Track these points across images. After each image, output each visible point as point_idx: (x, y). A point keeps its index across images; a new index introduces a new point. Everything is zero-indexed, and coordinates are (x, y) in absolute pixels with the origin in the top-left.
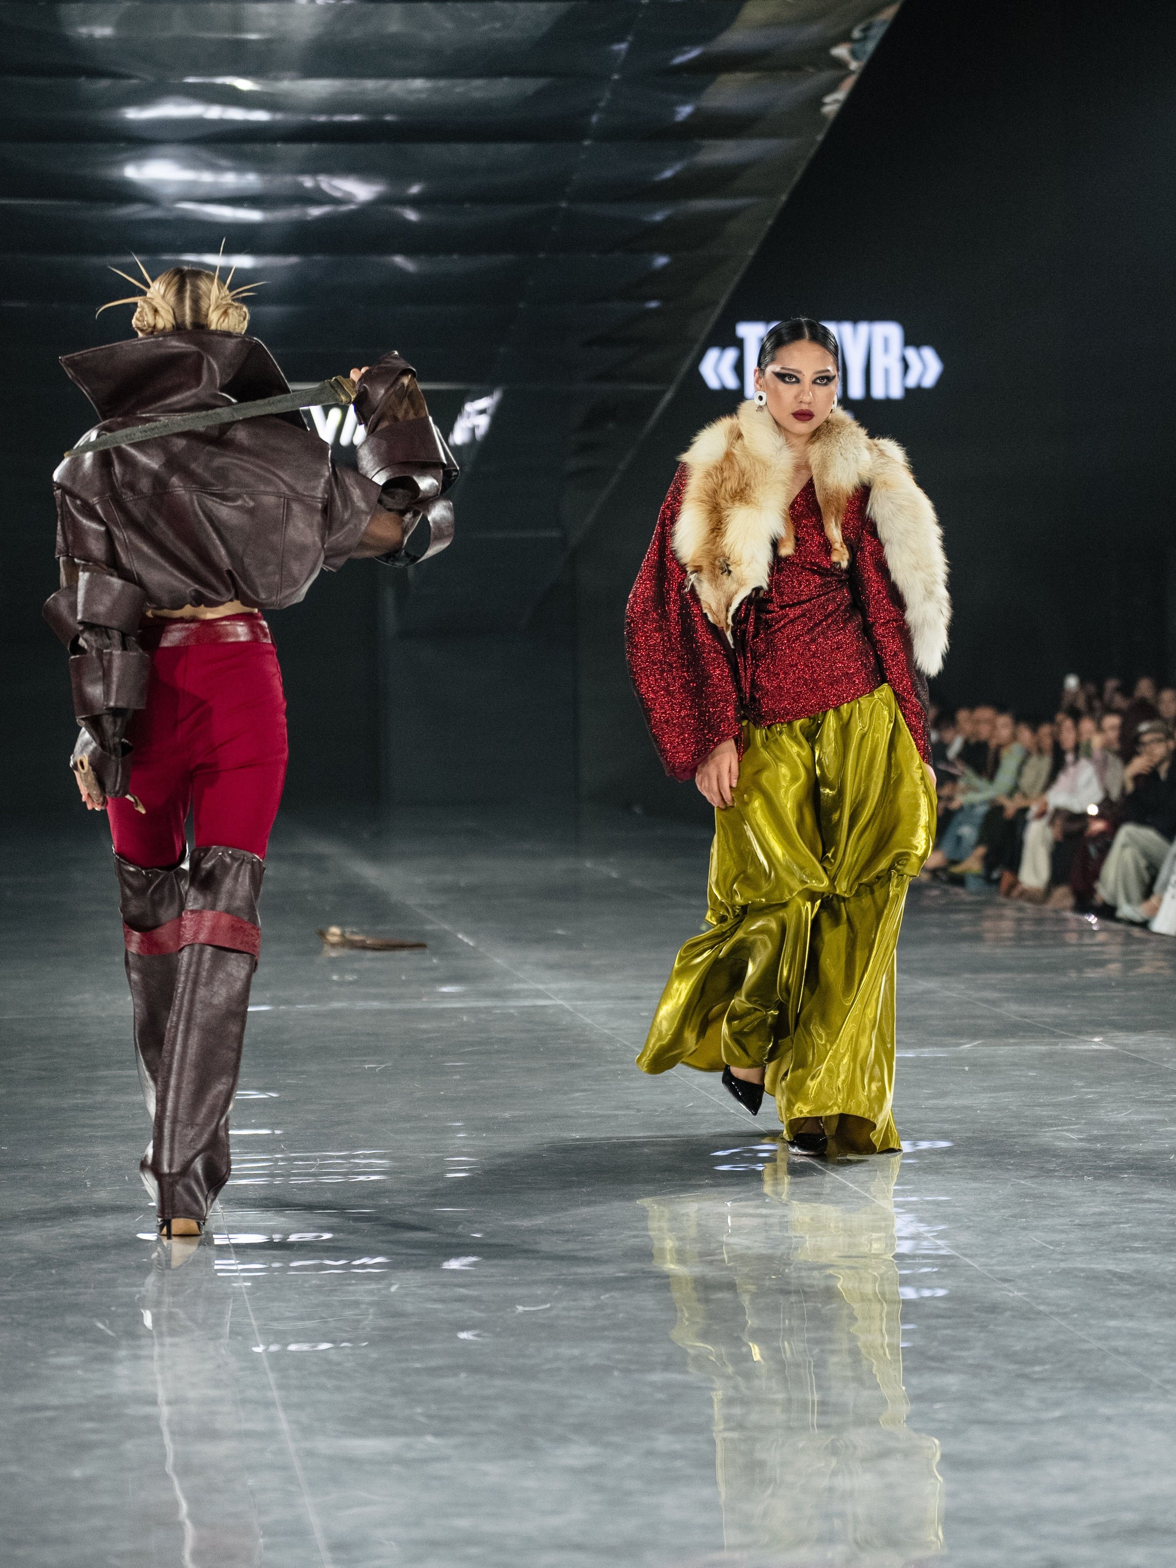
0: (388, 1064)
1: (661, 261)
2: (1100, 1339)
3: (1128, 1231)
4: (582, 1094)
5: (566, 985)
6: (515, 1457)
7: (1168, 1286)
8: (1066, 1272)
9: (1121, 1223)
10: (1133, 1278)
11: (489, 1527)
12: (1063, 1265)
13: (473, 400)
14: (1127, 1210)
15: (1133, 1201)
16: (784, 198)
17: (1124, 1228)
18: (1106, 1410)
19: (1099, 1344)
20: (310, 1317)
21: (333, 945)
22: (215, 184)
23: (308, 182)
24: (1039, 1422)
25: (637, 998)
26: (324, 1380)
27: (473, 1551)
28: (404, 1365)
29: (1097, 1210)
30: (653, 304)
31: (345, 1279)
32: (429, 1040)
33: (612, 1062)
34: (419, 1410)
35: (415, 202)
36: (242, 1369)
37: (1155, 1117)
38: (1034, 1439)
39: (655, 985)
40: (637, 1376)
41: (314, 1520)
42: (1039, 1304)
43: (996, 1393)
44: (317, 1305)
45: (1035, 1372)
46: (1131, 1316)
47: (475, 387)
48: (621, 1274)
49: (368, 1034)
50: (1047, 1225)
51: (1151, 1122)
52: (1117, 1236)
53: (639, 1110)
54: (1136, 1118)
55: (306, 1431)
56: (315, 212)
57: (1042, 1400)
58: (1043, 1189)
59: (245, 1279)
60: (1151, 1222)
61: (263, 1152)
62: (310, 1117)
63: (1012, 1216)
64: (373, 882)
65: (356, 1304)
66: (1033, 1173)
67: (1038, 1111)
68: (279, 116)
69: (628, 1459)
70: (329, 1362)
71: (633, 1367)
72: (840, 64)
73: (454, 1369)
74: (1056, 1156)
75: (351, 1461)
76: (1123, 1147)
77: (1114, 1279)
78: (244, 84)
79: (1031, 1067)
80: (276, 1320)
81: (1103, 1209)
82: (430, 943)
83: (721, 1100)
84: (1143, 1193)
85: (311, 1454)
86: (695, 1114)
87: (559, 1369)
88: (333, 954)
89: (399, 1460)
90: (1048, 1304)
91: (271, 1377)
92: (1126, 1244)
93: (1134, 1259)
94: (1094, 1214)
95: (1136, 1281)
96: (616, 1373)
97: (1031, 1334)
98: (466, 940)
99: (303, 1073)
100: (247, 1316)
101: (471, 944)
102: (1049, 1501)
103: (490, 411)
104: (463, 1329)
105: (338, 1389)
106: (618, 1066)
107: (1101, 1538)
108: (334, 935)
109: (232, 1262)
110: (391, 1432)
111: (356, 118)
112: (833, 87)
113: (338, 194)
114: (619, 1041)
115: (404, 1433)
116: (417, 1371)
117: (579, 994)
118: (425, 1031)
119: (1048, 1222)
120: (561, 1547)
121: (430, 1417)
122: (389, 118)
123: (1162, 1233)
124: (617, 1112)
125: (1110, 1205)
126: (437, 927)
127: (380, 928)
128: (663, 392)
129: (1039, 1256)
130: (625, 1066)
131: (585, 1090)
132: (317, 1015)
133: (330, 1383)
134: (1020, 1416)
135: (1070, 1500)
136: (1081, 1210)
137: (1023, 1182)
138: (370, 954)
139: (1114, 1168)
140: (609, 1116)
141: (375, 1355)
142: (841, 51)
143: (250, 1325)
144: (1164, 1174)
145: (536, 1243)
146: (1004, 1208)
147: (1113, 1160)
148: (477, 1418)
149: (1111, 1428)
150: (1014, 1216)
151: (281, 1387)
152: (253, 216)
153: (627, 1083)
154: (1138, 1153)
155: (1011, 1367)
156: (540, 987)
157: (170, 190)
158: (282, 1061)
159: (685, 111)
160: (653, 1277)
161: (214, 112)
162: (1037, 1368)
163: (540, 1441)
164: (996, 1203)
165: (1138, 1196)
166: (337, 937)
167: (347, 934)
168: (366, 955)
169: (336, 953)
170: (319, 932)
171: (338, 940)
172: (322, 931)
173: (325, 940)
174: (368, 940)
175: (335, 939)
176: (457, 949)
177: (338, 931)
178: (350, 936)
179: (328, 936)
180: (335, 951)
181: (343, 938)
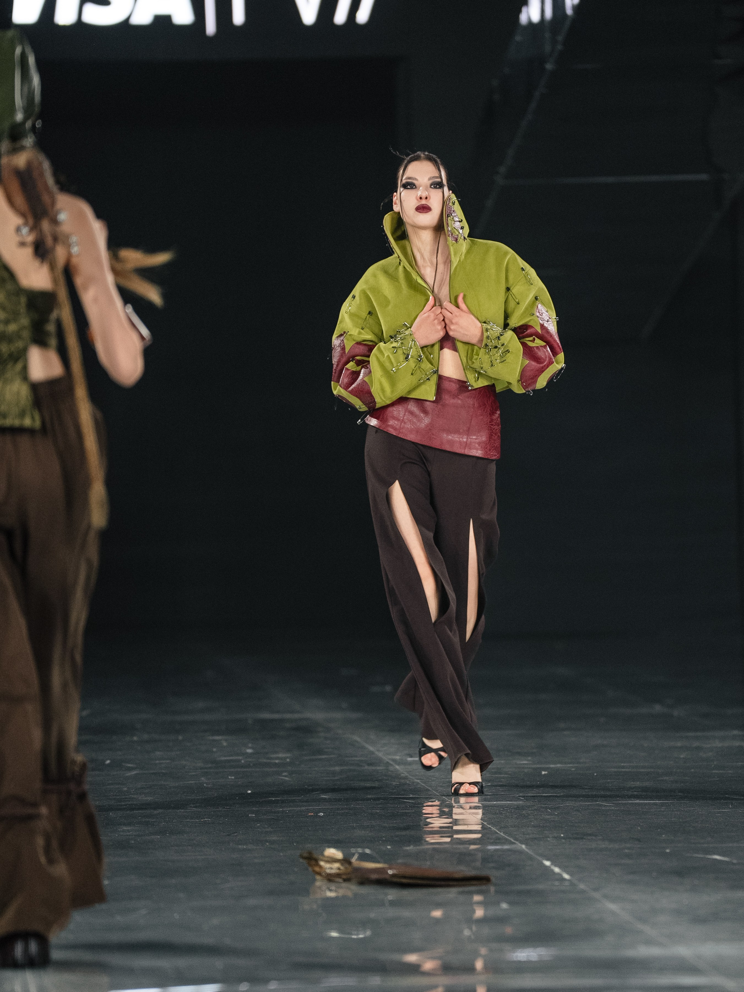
21: (330, 878)
82: (493, 874)
88: (331, 893)
98: (557, 870)
101: (566, 876)
108: (333, 860)
126: (506, 847)
127: (411, 848)
138: (392, 894)
156: (685, 951)
166: (337, 865)
167: (354, 860)
168: (386, 895)
169: (336, 891)
170: (305, 855)
171: (339, 869)
172: (310, 853)
173: (317, 869)
174: (390, 869)
175: (333, 868)
176: (541, 887)
177: (338, 854)
178: (358, 862)
179: (322, 863)
180: (333, 888)
181: (347, 866)
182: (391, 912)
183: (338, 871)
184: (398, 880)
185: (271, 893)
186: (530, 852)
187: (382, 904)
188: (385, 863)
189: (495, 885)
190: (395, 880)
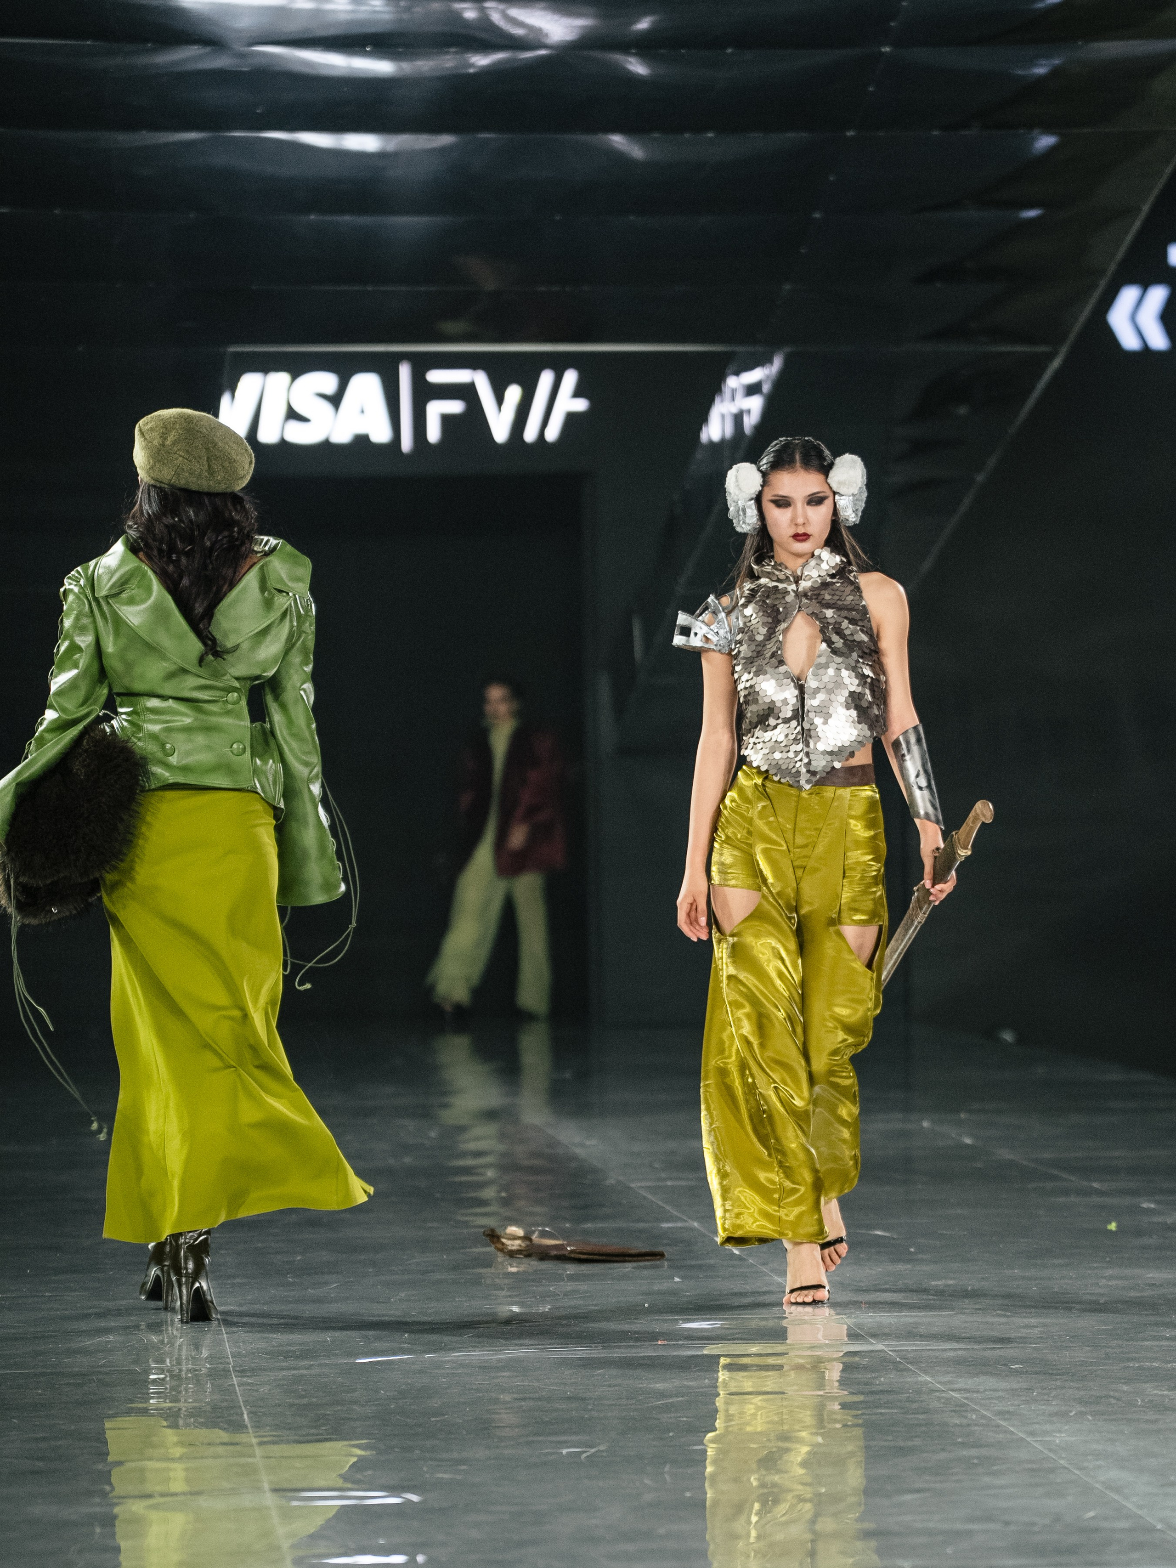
0: (602, 1448)
1: (1045, 142)
4: (916, 1496)
13: (737, 373)
21: (512, 1254)
23: (470, 11)
25: (1003, 1340)
30: (1032, 213)
32: (667, 1408)
33: (964, 1445)
35: (644, 45)
39: (1033, 1321)
47: (740, 349)
49: (569, 1398)
53: (1007, 1523)
56: (481, 61)
62: (475, 1534)
64: (578, 1151)
82: (668, 1251)
83: (1141, 1507)
86: (1096, 1530)
88: (514, 1270)
99: (462, 1462)
103: (766, 388)
106: (973, 1452)
108: (515, 1237)
113: (519, 32)
114: (974, 1410)
117: (911, 1333)
118: (662, 1395)
124: (971, 1526)
126: (679, 1225)
127: (589, 1226)
128: (1051, 357)
130: (984, 1452)
131: (918, 1491)
132: (485, 1368)
138: (571, 1269)
140: (958, 1534)
152: (379, 67)
153: (987, 1480)
157: (244, 23)
158: (429, 1443)
166: (518, 1242)
167: (534, 1237)
168: (565, 1270)
169: (516, 1267)
170: (489, 1232)
171: (520, 1246)
172: (493, 1230)
173: (500, 1246)
174: (570, 1246)
175: (514, 1245)
176: (712, 1262)
177: (520, 1232)
178: (537, 1239)
179: (504, 1240)
180: (515, 1265)
181: (528, 1243)
182: (570, 1286)
183: (518, 1248)
184: (578, 1256)
185: (455, 1268)
186: (702, 1230)
187: (559, 1278)
188: (564, 1240)
189: (667, 1260)
190: (572, 1255)
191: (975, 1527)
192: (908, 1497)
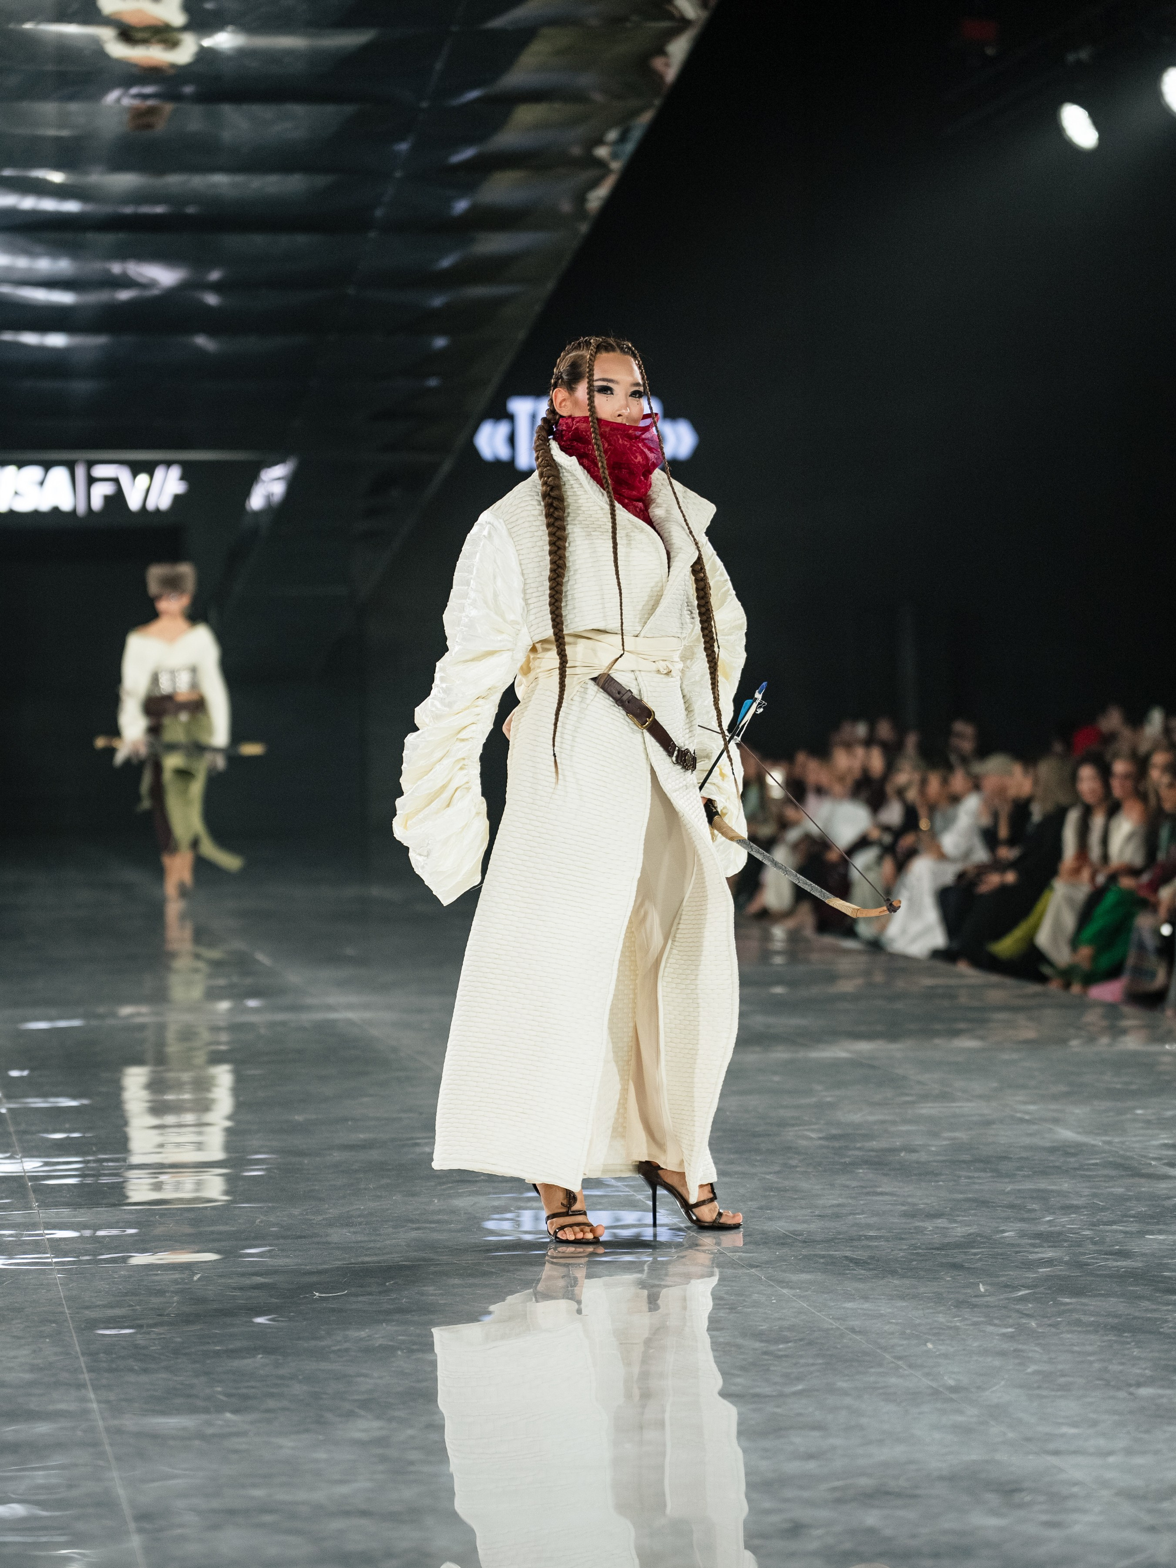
1: (440, 342)
2: (838, 1319)
3: (863, 1221)
4: (369, 1098)
5: (353, 999)
6: (307, 1431)
7: (900, 1271)
8: (807, 1258)
9: (858, 1214)
10: (868, 1264)
11: (282, 1496)
12: (805, 1252)
13: (269, 467)
14: (862, 1202)
15: (868, 1194)
16: (550, 286)
17: (860, 1219)
18: (841, 1384)
19: (836, 1324)
20: (118, 1305)
22: (30, 270)
23: (116, 268)
24: (781, 1395)
25: (420, 1011)
26: (131, 1362)
27: (268, 1518)
28: (205, 1348)
29: (835, 1202)
30: (433, 382)
31: (151, 1270)
33: (397, 1070)
34: (219, 1389)
35: (216, 287)
36: (56, 1354)
37: (887, 1118)
38: (778, 1410)
40: (420, 1355)
41: (121, 1493)
42: (782, 1288)
43: (743, 1368)
44: (126, 1294)
45: (780, 1350)
46: (866, 1298)
48: (404, 1263)
50: (790, 1216)
51: (883, 1122)
52: (853, 1226)
53: (421, 1114)
54: (871, 1118)
55: (115, 1409)
56: (124, 295)
57: (786, 1376)
58: (787, 1183)
59: (59, 1271)
60: (884, 1213)
61: (76, 1155)
63: (758, 1208)
65: (161, 1293)
66: (777, 1168)
67: (782, 1113)
68: (89, 208)
69: (410, 1432)
70: (136, 1347)
71: (415, 1347)
72: (601, 164)
73: (252, 1351)
74: (798, 1153)
75: (155, 1437)
76: (858, 1145)
77: (851, 1265)
78: (56, 177)
79: (775, 1073)
80: (87, 1308)
81: (841, 1201)
84: (876, 1186)
85: (119, 1431)
87: (347, 1350)
89: (202, 1436)
90: (791, 1288)
91: (82, 1361)
92: (861, 1233)
93: (869, 1246)
94: (833, 1206)
95: (871, 1267)
96: (399, 1353)
97: (776, 1315)
98: (263, 959)
100: (61, 1305)
101: (268, 962)
102: (793, 1467)
103: (285, 478)
104: (259, 1314)
105: (145, 1371)
106: (402, 1074)
107: (839, 1501)
109: (49, 1255)
110: (193, 1410)
111: (159, 210)
112: (594, 184)
113: (143, 279)
114: (403, 1051)
115: (206, 1411)
116: (217, 1354)
117: (366, 1007)
119: (792, 1213)
120: (347, 1514)
121: (229, 1395)
122: (191, 210)
123: (893, 1223)
124: (399, 1115)
125: (847, 1198)
128: (442, 463)
129: (782, 1244)
130: (407, 1074)
131: (371, 1095)
133: (136, 1366)
134: (766, 1390)
135: (811, 1466)
136: (820, 1202)
137: (768, 1177)
139: (851, 1164)
141: (179, 1340)
142: (602, 152)
143: (63, 1313)
144: (894, 1170)
145: (327, 1236)
146: (751, 1200)
147: (849, 1157)
148: (272, 1395)
149: (848, 1401)
150: (761, 1208)
151: (91, 1370)
152: (64, 298)
154: (873, 1150)
155: (758, 1345)
156: (331, 1000)
159: (461, 206)
160: (432, 1265)
161: (28, 203)
162: (781, 1346)
163: (329, 1416)
164: (744, 1195)
165: (872, 1190)
191: (403, 1115)
192: (365, 1099)
